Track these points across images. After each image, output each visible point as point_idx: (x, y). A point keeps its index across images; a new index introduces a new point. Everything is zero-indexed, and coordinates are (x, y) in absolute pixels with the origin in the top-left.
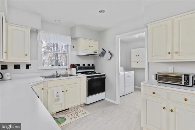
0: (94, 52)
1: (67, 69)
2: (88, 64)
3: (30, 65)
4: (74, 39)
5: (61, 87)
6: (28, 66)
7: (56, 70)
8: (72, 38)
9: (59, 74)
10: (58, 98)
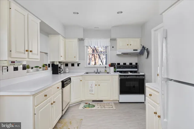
0: (134, 50)
1: (106, 68)
2: (130, 63)
3: (80, 64)
4: (113, 40)
5: (94, 81)
6: (78, 65)
7: (97, 68)
8: (110, 40)
9: (99, 71)
10: (92, 89)
